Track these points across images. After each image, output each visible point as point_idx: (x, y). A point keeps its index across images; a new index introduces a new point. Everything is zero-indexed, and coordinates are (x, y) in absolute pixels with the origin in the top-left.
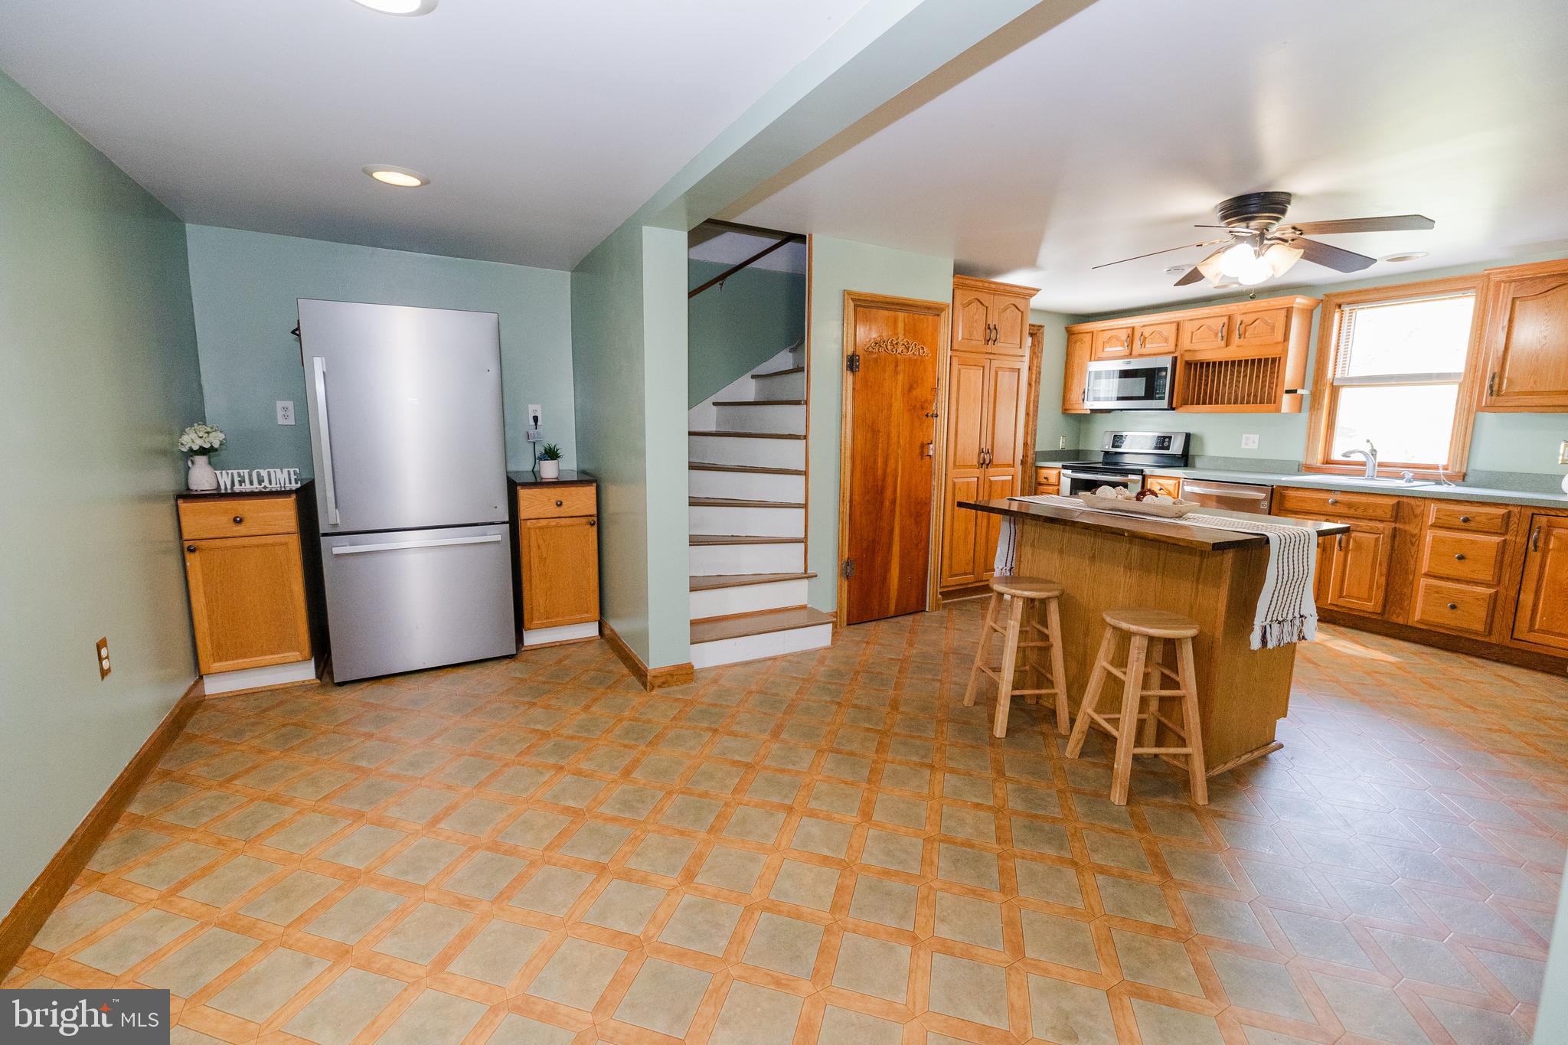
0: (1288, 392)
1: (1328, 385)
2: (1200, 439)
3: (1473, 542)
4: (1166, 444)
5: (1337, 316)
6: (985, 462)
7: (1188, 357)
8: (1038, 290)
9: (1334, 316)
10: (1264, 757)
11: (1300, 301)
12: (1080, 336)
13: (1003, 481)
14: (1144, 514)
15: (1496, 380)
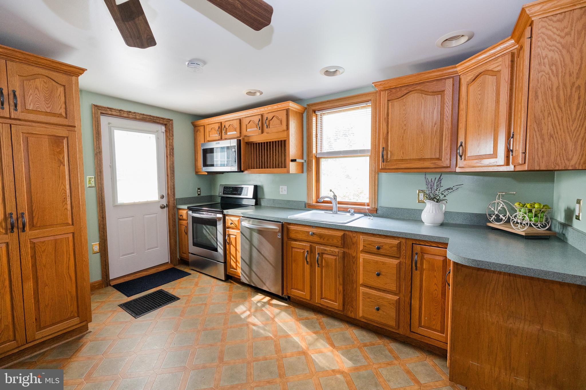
0: (292, 161)
1: (314, 157)
2: (262, 188)
3: (383, 263)
6: (17, 227)
7: (247, 140)
9: (312, 117)
11: (293, 107)
12: (200, 127)
15: (385, 152)
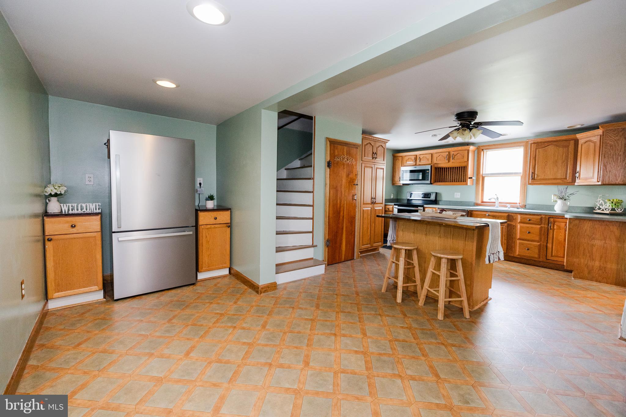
0: (469, 178)
1: (481, 176)
2: (440, 194)
3: (532, 227)
4: (429, 196)
5: (482, 153)
6: (373, 203)
7: (436, 166)
8: (389, 141)
9: (481, 153)
10: (487, 303)
11: (472, 148)
12: (398, 158)
13: (379, 209)
14: (443, 218)
15: (533, 175)
